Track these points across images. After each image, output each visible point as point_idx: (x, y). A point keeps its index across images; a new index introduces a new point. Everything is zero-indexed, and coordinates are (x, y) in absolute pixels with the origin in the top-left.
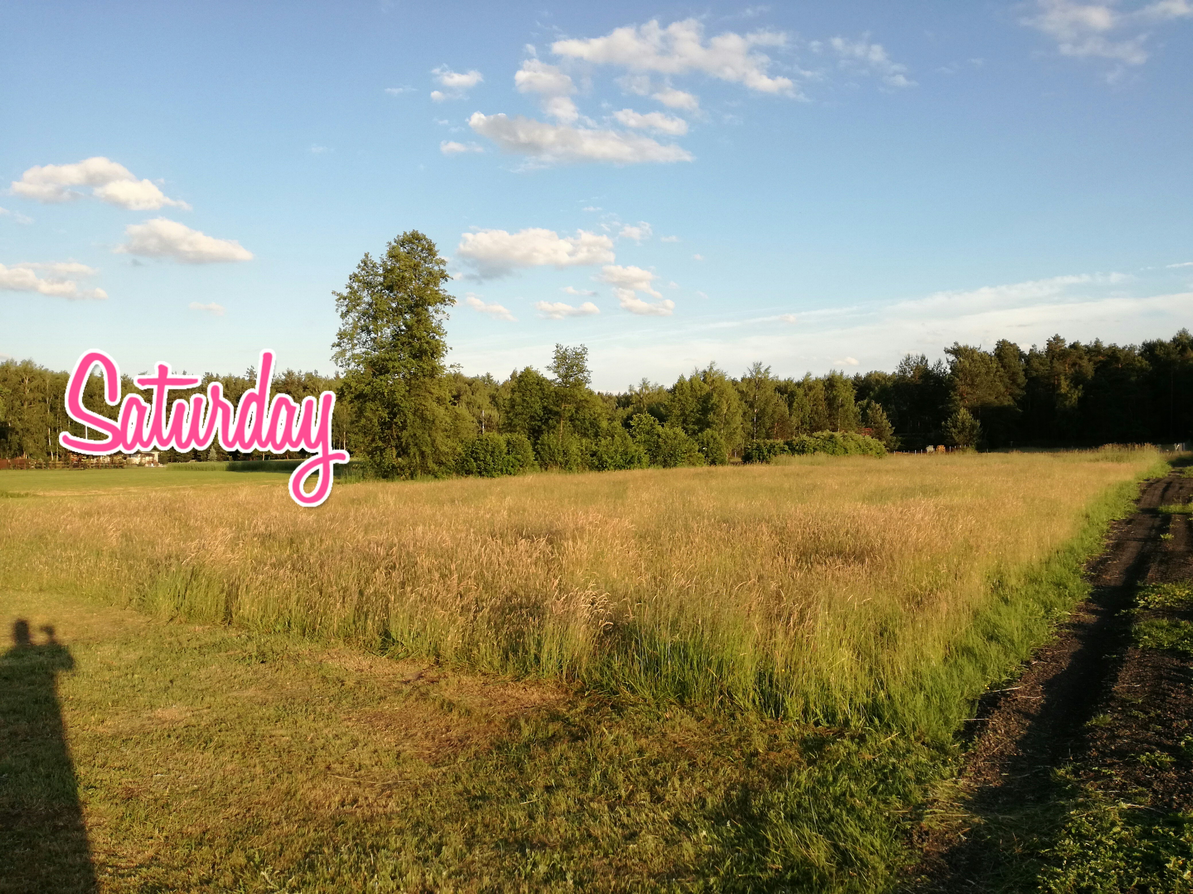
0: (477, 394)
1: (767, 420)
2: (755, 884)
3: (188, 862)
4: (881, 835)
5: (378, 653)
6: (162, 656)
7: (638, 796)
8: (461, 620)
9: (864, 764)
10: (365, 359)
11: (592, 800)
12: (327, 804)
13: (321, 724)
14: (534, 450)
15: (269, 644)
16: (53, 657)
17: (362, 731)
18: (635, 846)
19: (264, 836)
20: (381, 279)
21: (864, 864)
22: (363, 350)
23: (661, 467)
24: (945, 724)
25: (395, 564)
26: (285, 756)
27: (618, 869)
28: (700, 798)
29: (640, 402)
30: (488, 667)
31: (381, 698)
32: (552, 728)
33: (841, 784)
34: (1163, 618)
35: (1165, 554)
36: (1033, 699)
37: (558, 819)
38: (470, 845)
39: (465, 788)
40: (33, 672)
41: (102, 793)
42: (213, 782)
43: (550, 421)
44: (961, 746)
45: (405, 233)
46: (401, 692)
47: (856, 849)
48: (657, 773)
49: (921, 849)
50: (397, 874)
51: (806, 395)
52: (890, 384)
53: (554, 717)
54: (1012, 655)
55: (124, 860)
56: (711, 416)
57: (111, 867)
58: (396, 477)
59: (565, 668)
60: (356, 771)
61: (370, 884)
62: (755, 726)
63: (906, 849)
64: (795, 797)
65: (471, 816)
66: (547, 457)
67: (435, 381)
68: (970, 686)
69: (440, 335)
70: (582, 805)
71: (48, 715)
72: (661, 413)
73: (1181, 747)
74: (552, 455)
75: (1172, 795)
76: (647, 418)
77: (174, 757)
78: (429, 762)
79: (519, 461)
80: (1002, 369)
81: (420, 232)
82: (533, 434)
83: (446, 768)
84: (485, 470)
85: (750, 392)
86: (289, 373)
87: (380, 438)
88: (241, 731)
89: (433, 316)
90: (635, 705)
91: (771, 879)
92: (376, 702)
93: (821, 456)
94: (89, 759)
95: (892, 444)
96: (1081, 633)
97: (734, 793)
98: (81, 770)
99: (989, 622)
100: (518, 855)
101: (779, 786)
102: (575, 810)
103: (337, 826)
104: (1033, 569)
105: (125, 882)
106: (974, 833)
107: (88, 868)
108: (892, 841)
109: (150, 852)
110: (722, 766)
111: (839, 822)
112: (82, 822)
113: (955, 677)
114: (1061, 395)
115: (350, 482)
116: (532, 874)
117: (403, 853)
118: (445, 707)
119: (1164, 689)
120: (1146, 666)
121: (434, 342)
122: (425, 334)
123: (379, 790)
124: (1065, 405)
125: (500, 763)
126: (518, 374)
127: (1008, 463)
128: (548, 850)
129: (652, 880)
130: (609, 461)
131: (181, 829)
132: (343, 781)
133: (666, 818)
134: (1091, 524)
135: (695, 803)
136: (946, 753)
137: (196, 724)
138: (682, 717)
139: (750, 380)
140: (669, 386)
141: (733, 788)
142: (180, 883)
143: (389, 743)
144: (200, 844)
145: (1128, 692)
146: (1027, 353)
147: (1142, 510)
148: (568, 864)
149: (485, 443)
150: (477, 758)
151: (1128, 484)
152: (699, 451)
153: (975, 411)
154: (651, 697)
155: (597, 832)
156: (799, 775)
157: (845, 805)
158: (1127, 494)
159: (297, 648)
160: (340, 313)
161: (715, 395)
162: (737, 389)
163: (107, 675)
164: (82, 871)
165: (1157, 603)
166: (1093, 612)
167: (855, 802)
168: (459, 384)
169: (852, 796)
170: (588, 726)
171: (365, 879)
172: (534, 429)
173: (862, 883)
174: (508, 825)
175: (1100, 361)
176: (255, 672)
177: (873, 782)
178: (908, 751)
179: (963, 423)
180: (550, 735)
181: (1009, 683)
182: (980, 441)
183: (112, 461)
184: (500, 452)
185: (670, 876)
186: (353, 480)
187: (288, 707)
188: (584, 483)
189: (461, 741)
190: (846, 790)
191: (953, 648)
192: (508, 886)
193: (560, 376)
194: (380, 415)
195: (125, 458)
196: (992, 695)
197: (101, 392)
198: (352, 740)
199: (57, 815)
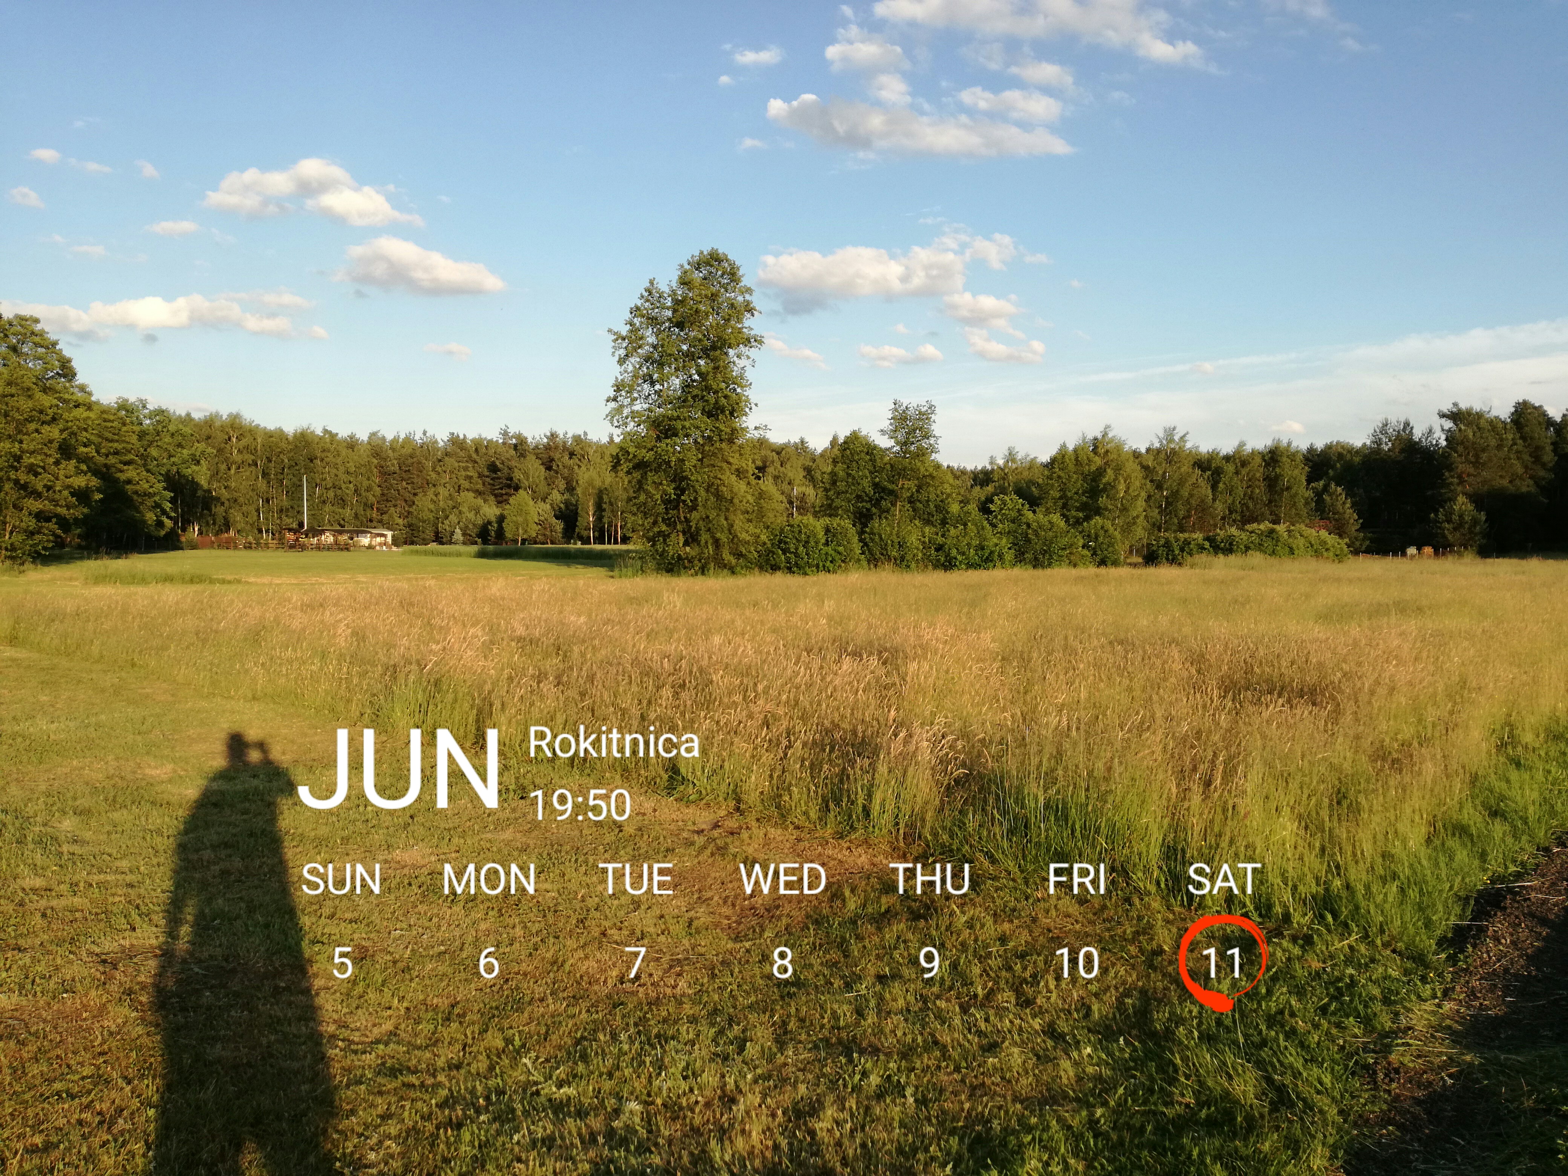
0: (788, 466)
1: (1180, 507)
2: (1157, 1121)
3: (434, 1042)
4: (1333, 1069)
5: (664, 793)
6: (400, 785)
7: (999, 997)
8: (767, 758)
9: (1310, 974)
10: (648, 417)
11: (938, 997)
12: (603, 979)
13: (595, 879)
14: (860, 540)
15: (529, 775)
16: (270, 781)
18: (996, 1060)
19: (526, 1015)
20: (669, 313)
21: (1309, 1106)
22: (646, 406)
23: (1031, 566)
24: (1426, 927)
25: (684, 681)
26: (550, 916)
27: (973, 1088)
28: (1083, 1004)
29: (1004, 479)
30: (802, 818)
31: (667, 850)
32: (886, 901)
33: (1278, 998)
36: (1554, 899)
37: (895, 1018)
38: (781, 1043)
40: (246, 799)
41: (330, 950)
42: (463, 944)
43: (883, 503)
44: (1448, 958)
45: (702, 252)
46: (693, 844)
47: (1297, 1085)
48: (1025, 968)
49: (1389, 1092)
50: (690, 1073)
51: (1237, 473)
52: (1357, 459)
53: (889, 887)
54: (1524, 838)
55: (357, 1034)
56: (1103, 501)
57: (343, 1040)
58: (683, 571)
59: (902, 826)
60: (638, 940)
61: (656, 1083)
62: (1159, 916)
63: (1367, 1090)
65: (782, 1007)
66: (877, 551)
67: (735, 448)
68: (1463, 879)
69: (742, 387)
70: (925, 1002)
71: (266, 852)
72: (1032, 494)
74: (884, 547)
76: (1013, 501)
77: (416, 910)
78: (729, 934)
79: (839, 553)
80: (1520, 442)
81: (720, 251)
82: (860, 519)
83: (750, 943)
84: (797, 565)
85: (1158, 468)
86: (552, 435)
87: (664, 520)
89: (734, 362)
90: (995, 878)
91: (1179, 1116)
92: (661, 855)
93: (1256, 558)
94: (315, 907)
95: (1358, 543)
97: (1129, 1001)
98: (306, 921)
99: (1492, 792)
100: (844, 1061)
102: (917, 1009)
103: (615, 1007)
104: (1557, 721)
105: (359, 1060)
106: (1465, 1074)
107: (316, 1039)
108: (1347, 1078)
109: (388, 1026)
110: (1114, 965)
111: (1275, 1047)
112: (307, 985)
113: (1442, 865)
115: (626, 576)
116: (861, 1086)
117: (697, 1047)
121: (734, 396)
122: (723, 385)
123: (666, 966)
125: (818, 941)
126: (841, 440)
127: (1523, 573)
128: (882, 1057)
129: (1018, 1106)
130: (959, 557)
131: (425, 1000)
132: (622, 952)
133: (1037, 1027)
135: (1076, 1010)
136: (1427, 966)
138: (1059, 898)
139: (1159, 451)
140: (1045, 458)
141: (1127, 994)
142: (424, 1066)
143: (679, 907)
144: (448, 1019)
146: (1558, 419)
148: (908, 1077)
149: (796, 530)
150: (790, 934)
152: (1083, 547)
153: (1478, 500)
154: (1017, 870)
155: (946, 1039)
156: (1219, 983)
157: (1283, 1026)
159: (564, 782)
160: (617, 358)
161: (1109, 471)
162: (1141, 464)
164: (309, 1044)
167: (1297, 1023)
168: (763, 453)
169: (1293, 1015)
170: (933, 901)
171: (650, 1076)
172: (861, 513)
173: (1305, 1129)
174: (829, 1022)
176: (514, 810)
177: (1322, 999)
178: (1373, 960)
179: (1461, 516)
180: (883, 910)
181: (1519, 876)
182: (1484, 541)
183: (336, 542)
184: (817, 543)
185: (1043, 1102)
186: (630, 573)
187: (554, 855)
188: (927, 585)
189: (768, 910)
190: (1285, 1007)
191: (1439, 825)
192: (830, 1098)
193: (897, 443)
194: (664, 490)
195: (352, 539)
196: (1493, 891)
197: (323, 455)
198: (633, 902)
199: (278, 974)
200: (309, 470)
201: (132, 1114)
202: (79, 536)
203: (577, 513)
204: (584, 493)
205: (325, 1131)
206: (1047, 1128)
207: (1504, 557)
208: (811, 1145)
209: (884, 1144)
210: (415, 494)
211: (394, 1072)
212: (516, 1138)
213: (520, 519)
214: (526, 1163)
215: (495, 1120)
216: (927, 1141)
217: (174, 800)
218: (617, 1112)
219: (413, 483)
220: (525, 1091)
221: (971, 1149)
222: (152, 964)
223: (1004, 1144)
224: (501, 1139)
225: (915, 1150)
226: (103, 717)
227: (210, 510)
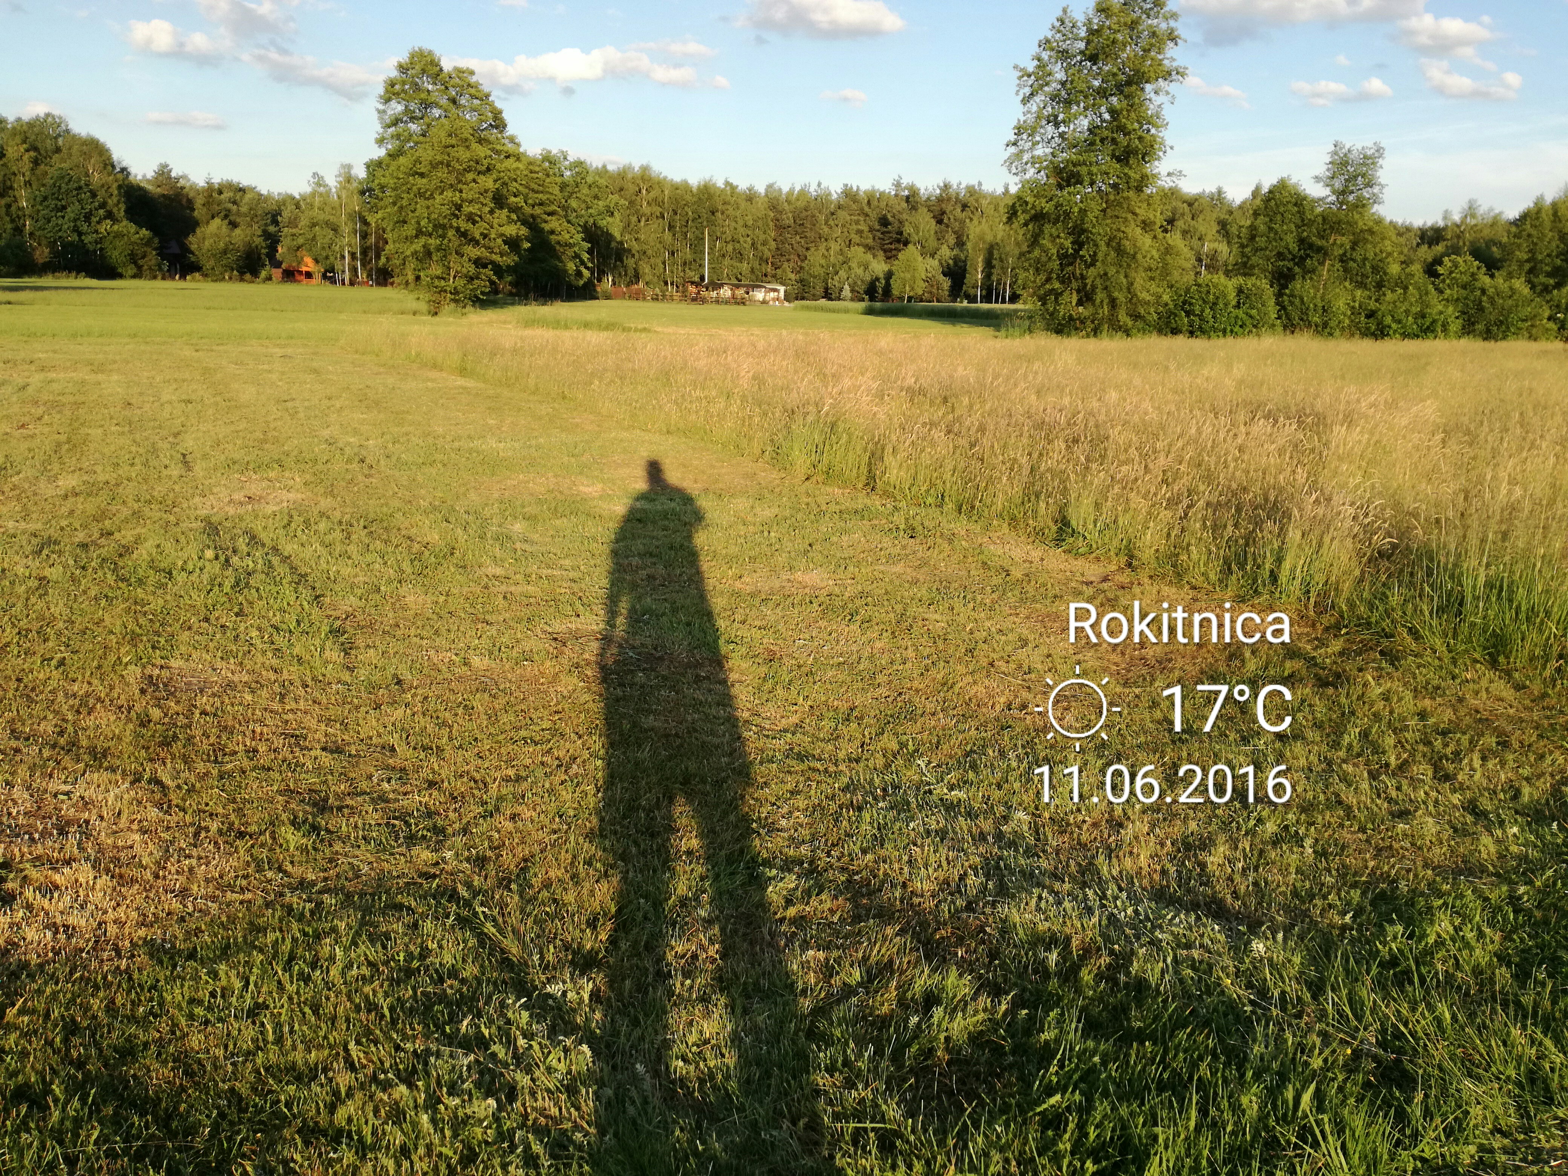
0: (1200, 219)
3: (835, 737)
5: (1052, 544)
6: (800, 516)
7: (1415, 768)
8: (1166, 515)
10: (1050, 163)
11: (1344, 761)
12: (991, 704)
13: (983, 615)
14: (1277, 304)
15: (918, 517)
17: (1032, 630)
18: (1407, 827)
19: (919, 725)
20: (1082, 45)
22: (1048, 151)
23: (1481, 339)
25: (1079, 436)
26: (940, 643)
27: (1380, 849)
28: (1512, 786)
29: (1458, 237)
30: (1200, 578)
31: (1055, 597)
32: (1290, 666)
40: (666, 518)
41: (744, 650)
42: (860, 658)
43: (1308, 261)
48: (1446, 745)
53: (1293, 653)
55: (768, 722)
57: (756, 726)
58: (1073, 332)
59: (1313, 594)
60: (1025, 674)
66: (1295, 316)
67: (1143, 197)
69: (1157, 128)
70: (1329, 764)
72: (1492, 256)
74: (1304, 312)
76: (1466, 263)
77: (817, 625)
78: (1117, 679)
79: (1251, 317)
82: (1279, 279)
84: (1200, 328)
86: (945, 186)
87: (1057, 277)
88: (890, 608)
89: (1150, 99)
90: (1418, 655)
94: (728, 613)
98: (721, 624)
102: (1320, 769)
103: (1003, 729)
105: (770, 744)
107: (732, 722)
109: (795, 719)
115: (1013, 336)
116: (1255, 831)
121: (1148, 138)
122: (1136, 126)
126: (1265, 190)
129: (1429, 872)
130: (1393, 325)
131: (827, 701)
132: (1009, 682)
133: (1456, 802)
135: (1503, 791)
137: (839, 593)
138: (1491, 681)
140: (1512, 213)
142: (827, 756)
144: (848, 720)
148: (1307, 830)
149: (1204, 290)
152: (1549, 319)
154: (1444, 648)
155: (1350, 800)
159: (952, 526)
160: (1021, 97)
168: (1174, 203)
170: (1344, 671)
172: (1281, 273)
176: (904, 547)
183: (733, 296)
184: (1226, 305)
185: (1457, 872)
186: (1017, 333)
187: (943, 590)
189: (1160, 663)
192: (1221, 838)
193: (1334, 192)
194: (1061, 244)
195: (748, 293)
197: (724, 207)
198: (1020, 639)
199: (698, 665)
200: (712, 223)
201: (584, 762)
202: (510, 284)
203: (965, 270)
204: (974, 249)
205: (742, 797)
206: (1462, 896)
208: (1199, 875)
209: (1278, 886)
210: (808, 249)
211: (801, 757)
212: (912, 825)
213: (908, 276)
214: (922, 846)
215: (892, 808)
216: (1325, 890)
217: (605, 513)
218: (1006, 818)
219: (806, 237)
220: (918, 789)
221: (1373, 903)
222: (595, 646)
223: (1411, 903)
224: (898, 824)
225: (1312, 897)
226: (542, 440)
227: (622, 261)
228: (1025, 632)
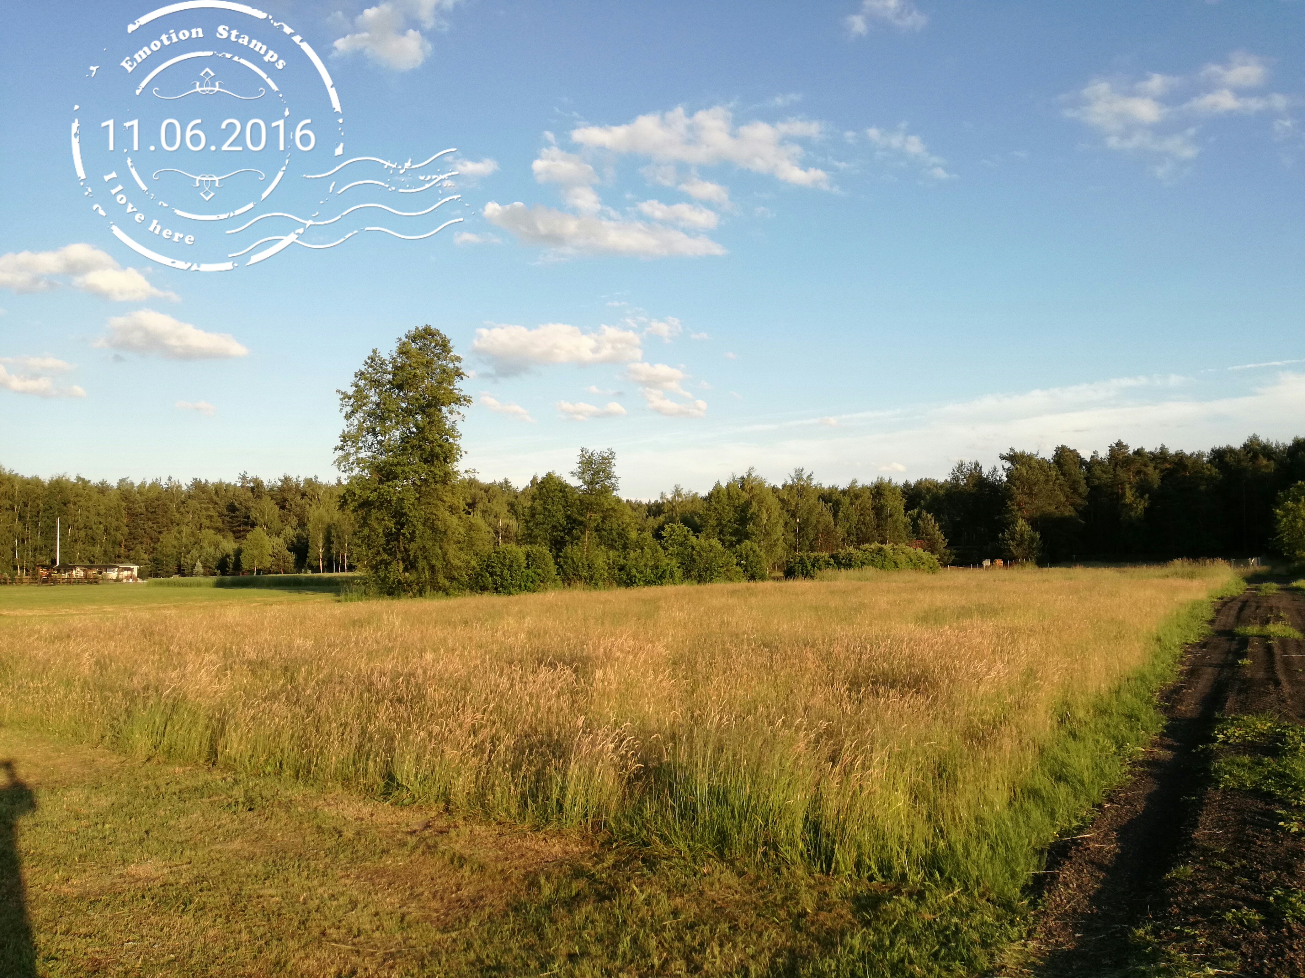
0: (494, 502)
1: (811, 531)
5: (381, 799)
6: (138, 801)
7: (673, 965)
8: (474, 761)
9: (924, 925)
10: (372, 463)
11: (621, 970)
13: (316, 882)
14: (556, 563)
15: (257, 788)
17: (361, 890)
20: (390, 377)
22: (370, 454)
23: (696, 582)
24: (1012, 877)
26: (274, 920)
28: (743, 966)
29: (672, 510)
30: (504, 814)
31: (383, 851)
32: (576, 886)
33: (899, 948)
34: (1244, 754)
35: (1244, 682)
36: (1107, 847)
39: (478, 957)
42: (192, 951)
43: (574, 531)
44: (1031, 903)
45: (417, 328)
46: (405, 844)
48: (694, 938)
51: (852, 504)
52: (942, 492)
53: (578, 873)
54: (1083, 797)
56: (750, 527)
58: (402, 594)
59: (590, 816)
60: (355, 937)
62: (803, 882)
64: (848, 964)
66: (570, 571)
67: (448, 488)
68: (1038, 834)
69: (454, 437)
71: (6, 872)
72: (695, 523)
73: (1269, 903)
74: (576, 569)
75: (1262, 958)
76: (680, 529)
77: (149, 921)
78: (437, 926)
79: (539, 575)
80: (1061, 477)
81: (433, 327)
82: (555, 546)
83: (456, 933)
84: (502, 586)
85: (791, 501)
86: (286, 479)
87: (385, 551)
88: (225, 890)
89: (446, 417)
90: (668, 858)
92: (377, 856)
93: (870, 571)
94: (50, 924)
95: (946, 558)
96: (1156, 771)
97: (780, 960)
99: (1056, 760)
101: (830, 952)
104: (1102, 700)
110: (767, 928)
113: (1022, 824)
114: (1126, 505)
115: (351, 601)
118: (455, 862)
119: (1248, 836)
120: (1228, 809)
121: (447, 445)
122: (437, 436)
123: (380, 960)
124: (1130, 517)
125: (517, 927)
126: (539, 480)
127: (1071, 579)
130: (638, 575)
132: (340, 949)
134: (1163, 648)
135: (737, 972)
136: (1014, 911)
137: (174, 882)
138: (721, 873)
139: (791, 487)
140: (704, 493)
141: (778, 954)
143: (392, 904)
145: (1210, 839)
146: (1088, 460)
147: (1217, 632)
149: (502, 556)
150: (492, 922)
151: (1200, 603)
152: (737, 565)
153: (1033, 522)
154: (686, 849)
156: (852, 938)
157: (903, 973)
158: (1200, 615)
159: (290, 792)
160: (344, 414)
161: (754, 504)
162: (778, 497)
163: (74, 825)
165: (1237, 737)
166: (1168, 747)
167: (914, 969)
168: (474, 491)
169: (911, 962)
170: (616, 883)
172: (556, 541)
175: (1167, 469)
176: (242, 822)
177: (934, 947)
178: (972, 909)
179: (1022, 535)
180: (573, 894)
181: (1080, 829)
182: (1040, 554)
183: (86, 577)
184: (519, 566)
186: (355, 598)
187: (279, 862)
188: (611, 601)
190: (905, 956)
191: (1018, 790)
193: (585, 483)
194: (386, 525)
195: (101, 573)
196: (1061, 844)
197: (76, 499)
198: (351, 902)
200: (62, 513)
203: (308, 546)
204: (314, 528)
207: (1055, 566)
210: (160, 532)
213: (256, 552)
219: (158, 522)
228: (355, 893)
